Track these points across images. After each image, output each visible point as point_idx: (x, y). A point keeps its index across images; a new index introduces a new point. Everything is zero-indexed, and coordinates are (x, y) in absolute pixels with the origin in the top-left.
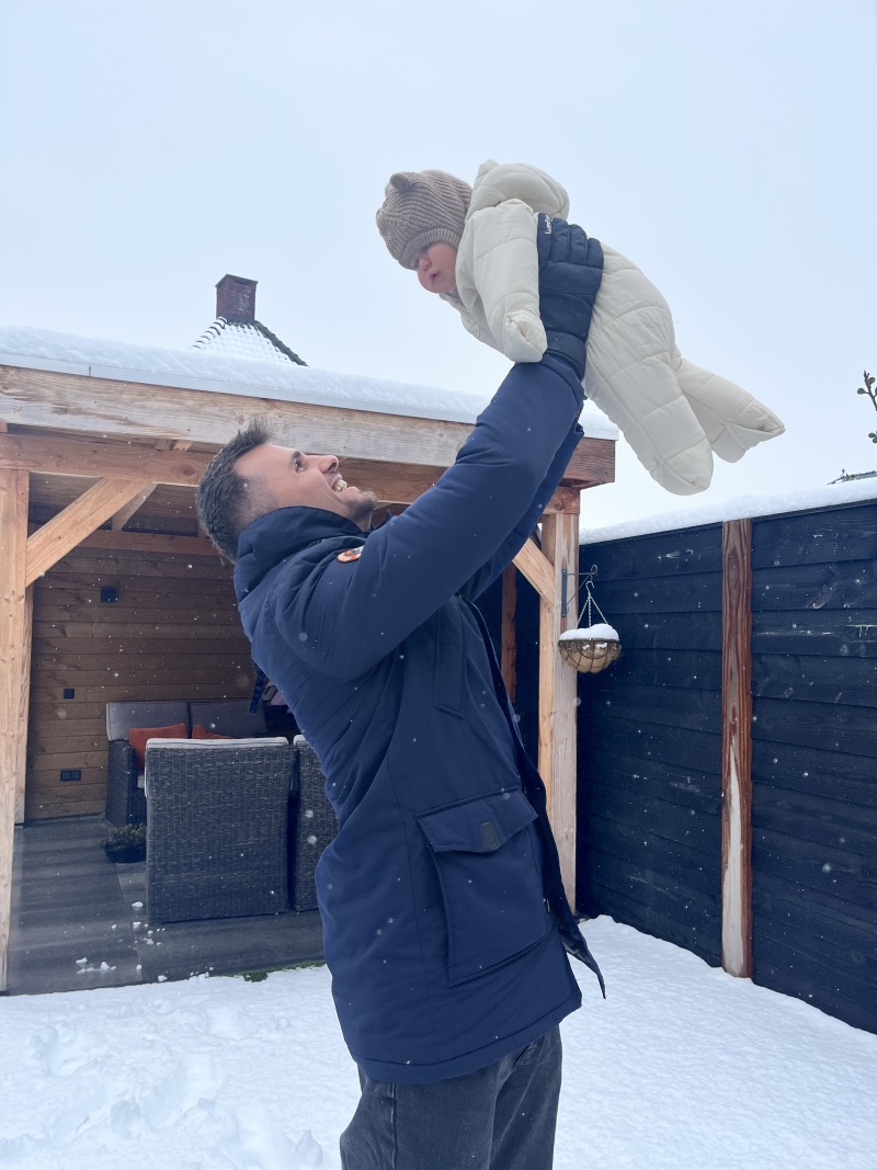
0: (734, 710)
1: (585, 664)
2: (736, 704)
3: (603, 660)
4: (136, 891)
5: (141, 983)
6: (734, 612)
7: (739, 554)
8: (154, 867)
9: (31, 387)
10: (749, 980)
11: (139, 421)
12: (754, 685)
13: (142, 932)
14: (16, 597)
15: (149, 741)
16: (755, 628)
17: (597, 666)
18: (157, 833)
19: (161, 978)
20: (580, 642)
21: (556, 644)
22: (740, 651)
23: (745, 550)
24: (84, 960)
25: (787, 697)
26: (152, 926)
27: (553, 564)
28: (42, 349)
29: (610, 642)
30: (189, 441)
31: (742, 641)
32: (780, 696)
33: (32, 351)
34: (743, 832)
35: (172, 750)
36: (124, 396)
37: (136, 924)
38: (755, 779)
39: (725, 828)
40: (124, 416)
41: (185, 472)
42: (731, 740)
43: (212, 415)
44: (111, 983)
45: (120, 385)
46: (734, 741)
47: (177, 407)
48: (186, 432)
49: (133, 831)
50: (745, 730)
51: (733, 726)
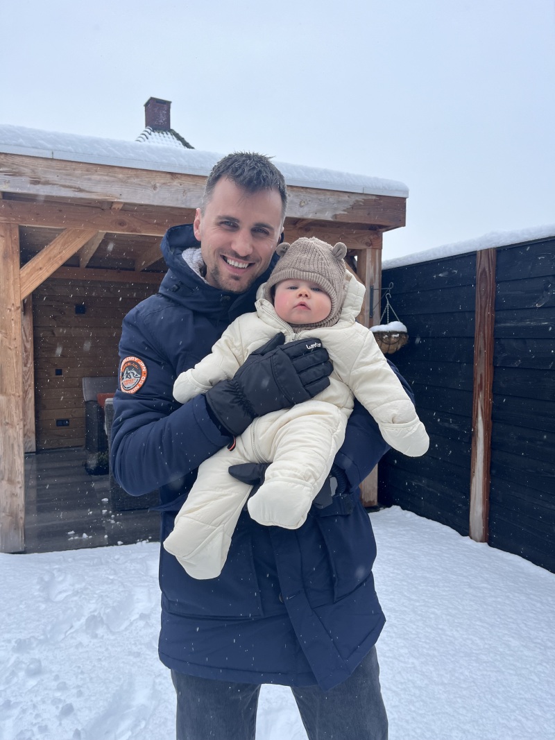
0: (481, 375)
1: (384, 348)
2: (483, 371)
3: (396, 345)
4: (104, 492)
5: (107, 546)
6: (483, 311)
7: (488, 272)
9: (15, 166)
10: (486, 544)
11: (87, 189)
12: (495, 358)
13: (108, 516)
14: (15, 308)
15: (107, 400)
16: (496, 321)
17: (392, 349)
19: (119, 543)
20: (381, 334)
22: (486, 336)
23: (491, 270)
24: (73, 532)
25: (517, 366)
26: (114, 513)
28: (21, 140)
29: (401, 333)
30: (121, 203)
31: (488, 331)
32: (512, 366)
33: (14, 142)
34: (485, 452)
36: (76, 172)
37: (104, 511)
38: (494, 419)
39: (473, 450)
40: (77, 186)
41: (120, 224)
42: (479, 395)
43: (136, 184)
44: (89, 546)
45: (74, 164)
46: (481, 396)
47: (112, 179)
48: (119, 196)
49: (102, 456)
50: (488, 388)
51: (481, 386)
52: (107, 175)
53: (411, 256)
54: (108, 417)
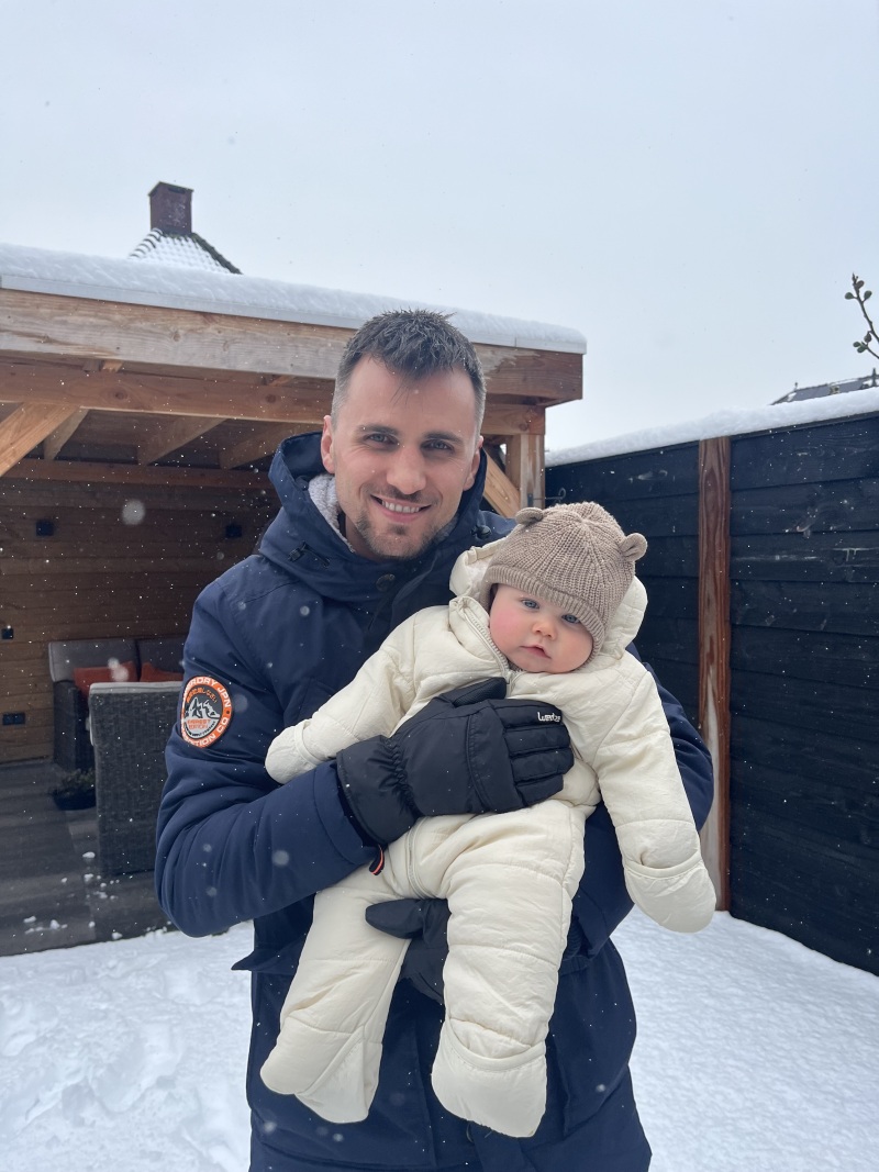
0: (711, 638)
2: (714, 632)
4: (86, 841)
5: (95, 942)
6: (712, 536)
7: (717, 474)
8: (103, 817)
10: (726, 913)
11: (60, 339)
12: (733, 612)
13: (94, 885)
15: (93, 686)
16: (733, 553)
18: (106, 782)
19: (116, 935)
22: (718, 582)
23: (723, 471)
24: (33, 919)
25: (768, 624)
26: (106, 878)
27: (518, 489)
30: (118, 361)
31: (720, 566)
32: (762, 624)
35: (117, 695)
36: (42, 311)
37: (88, 877)
38: (734, 710)
40: (43, 333)
41: (117, 396)
42: (708, 670)
43: (145, 331)
44: (62, 944)
45: (37, 297)
46: (712, 671)
47: (103, 322)
48: (114, 350)
49: (82, 777)
50: (723, 659)
51: (711, 656)
52: (95, 316)
53: (592, 446)
54: (95, 716)
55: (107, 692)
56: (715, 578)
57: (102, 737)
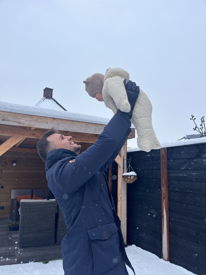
0: (164, 193)
1: (129, 181)
2: (165, 192)
3: (133, 180)
4: (16, 239)
5: (16, 264)
6: (163, 169)
7: (164, 155)
8: (20, 233)
12: (169, 187)
13: (17, 250)
15: (21, 200)
16: (168, 174)
17: (131, 182)
18: (22, 224)
19: (22, 262)
20: (127, 176)
21: (122, 176)
22: (165, 179)
23: (166, 155)
24: (2, 257)
25: (176, 190)
26: (20, 248)
27: (121, 157)
29: (134, 176)
30: (34, 128)
31: (166, 176)
32: (175, 190)
34: (167, 224)
35: (27, 202)
37: (16, 248)
38: (169, 211)
39: (162, 223)
40: (19, 122)
41: (33, 135)
42: (163, 200)
43: (41, 121)
44: (9, 264)
45: (18, 114)
47: (32, 119)
48: (34, 125)
49: (16, 223)
50: (167, 198)
51: (164, 197)
52: (30, 118)
54: (21, 208)
55: (25, 202)
56: (164, 179)
57: (22, 213)
